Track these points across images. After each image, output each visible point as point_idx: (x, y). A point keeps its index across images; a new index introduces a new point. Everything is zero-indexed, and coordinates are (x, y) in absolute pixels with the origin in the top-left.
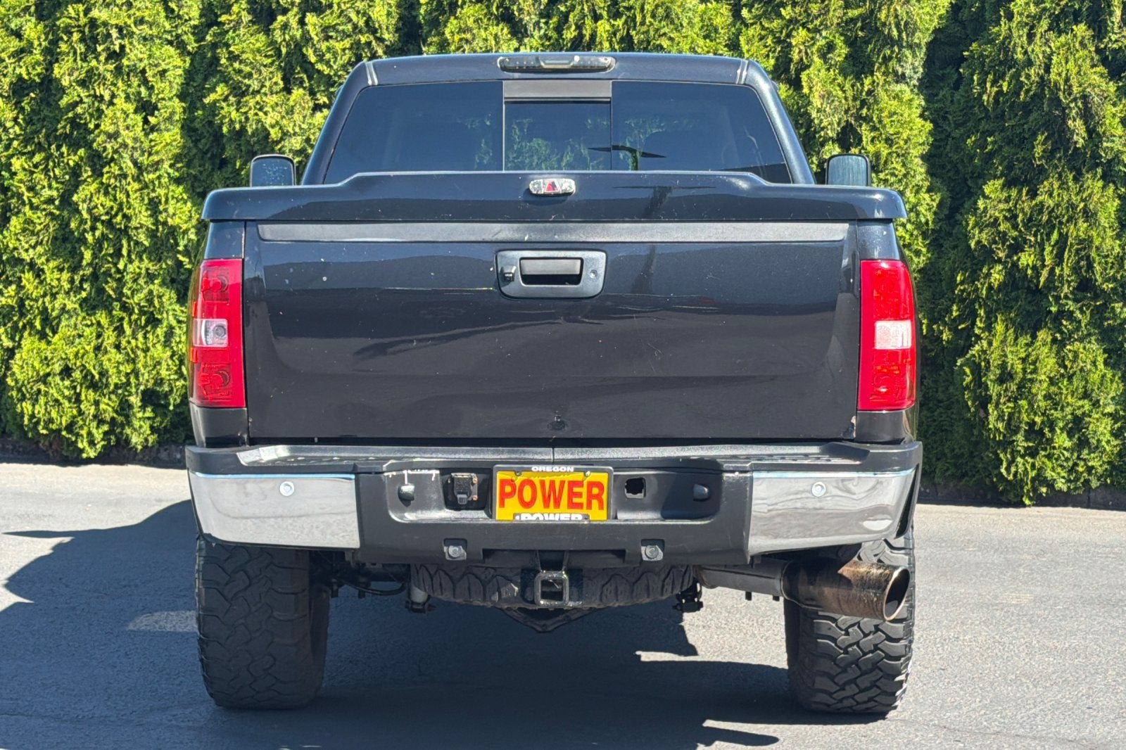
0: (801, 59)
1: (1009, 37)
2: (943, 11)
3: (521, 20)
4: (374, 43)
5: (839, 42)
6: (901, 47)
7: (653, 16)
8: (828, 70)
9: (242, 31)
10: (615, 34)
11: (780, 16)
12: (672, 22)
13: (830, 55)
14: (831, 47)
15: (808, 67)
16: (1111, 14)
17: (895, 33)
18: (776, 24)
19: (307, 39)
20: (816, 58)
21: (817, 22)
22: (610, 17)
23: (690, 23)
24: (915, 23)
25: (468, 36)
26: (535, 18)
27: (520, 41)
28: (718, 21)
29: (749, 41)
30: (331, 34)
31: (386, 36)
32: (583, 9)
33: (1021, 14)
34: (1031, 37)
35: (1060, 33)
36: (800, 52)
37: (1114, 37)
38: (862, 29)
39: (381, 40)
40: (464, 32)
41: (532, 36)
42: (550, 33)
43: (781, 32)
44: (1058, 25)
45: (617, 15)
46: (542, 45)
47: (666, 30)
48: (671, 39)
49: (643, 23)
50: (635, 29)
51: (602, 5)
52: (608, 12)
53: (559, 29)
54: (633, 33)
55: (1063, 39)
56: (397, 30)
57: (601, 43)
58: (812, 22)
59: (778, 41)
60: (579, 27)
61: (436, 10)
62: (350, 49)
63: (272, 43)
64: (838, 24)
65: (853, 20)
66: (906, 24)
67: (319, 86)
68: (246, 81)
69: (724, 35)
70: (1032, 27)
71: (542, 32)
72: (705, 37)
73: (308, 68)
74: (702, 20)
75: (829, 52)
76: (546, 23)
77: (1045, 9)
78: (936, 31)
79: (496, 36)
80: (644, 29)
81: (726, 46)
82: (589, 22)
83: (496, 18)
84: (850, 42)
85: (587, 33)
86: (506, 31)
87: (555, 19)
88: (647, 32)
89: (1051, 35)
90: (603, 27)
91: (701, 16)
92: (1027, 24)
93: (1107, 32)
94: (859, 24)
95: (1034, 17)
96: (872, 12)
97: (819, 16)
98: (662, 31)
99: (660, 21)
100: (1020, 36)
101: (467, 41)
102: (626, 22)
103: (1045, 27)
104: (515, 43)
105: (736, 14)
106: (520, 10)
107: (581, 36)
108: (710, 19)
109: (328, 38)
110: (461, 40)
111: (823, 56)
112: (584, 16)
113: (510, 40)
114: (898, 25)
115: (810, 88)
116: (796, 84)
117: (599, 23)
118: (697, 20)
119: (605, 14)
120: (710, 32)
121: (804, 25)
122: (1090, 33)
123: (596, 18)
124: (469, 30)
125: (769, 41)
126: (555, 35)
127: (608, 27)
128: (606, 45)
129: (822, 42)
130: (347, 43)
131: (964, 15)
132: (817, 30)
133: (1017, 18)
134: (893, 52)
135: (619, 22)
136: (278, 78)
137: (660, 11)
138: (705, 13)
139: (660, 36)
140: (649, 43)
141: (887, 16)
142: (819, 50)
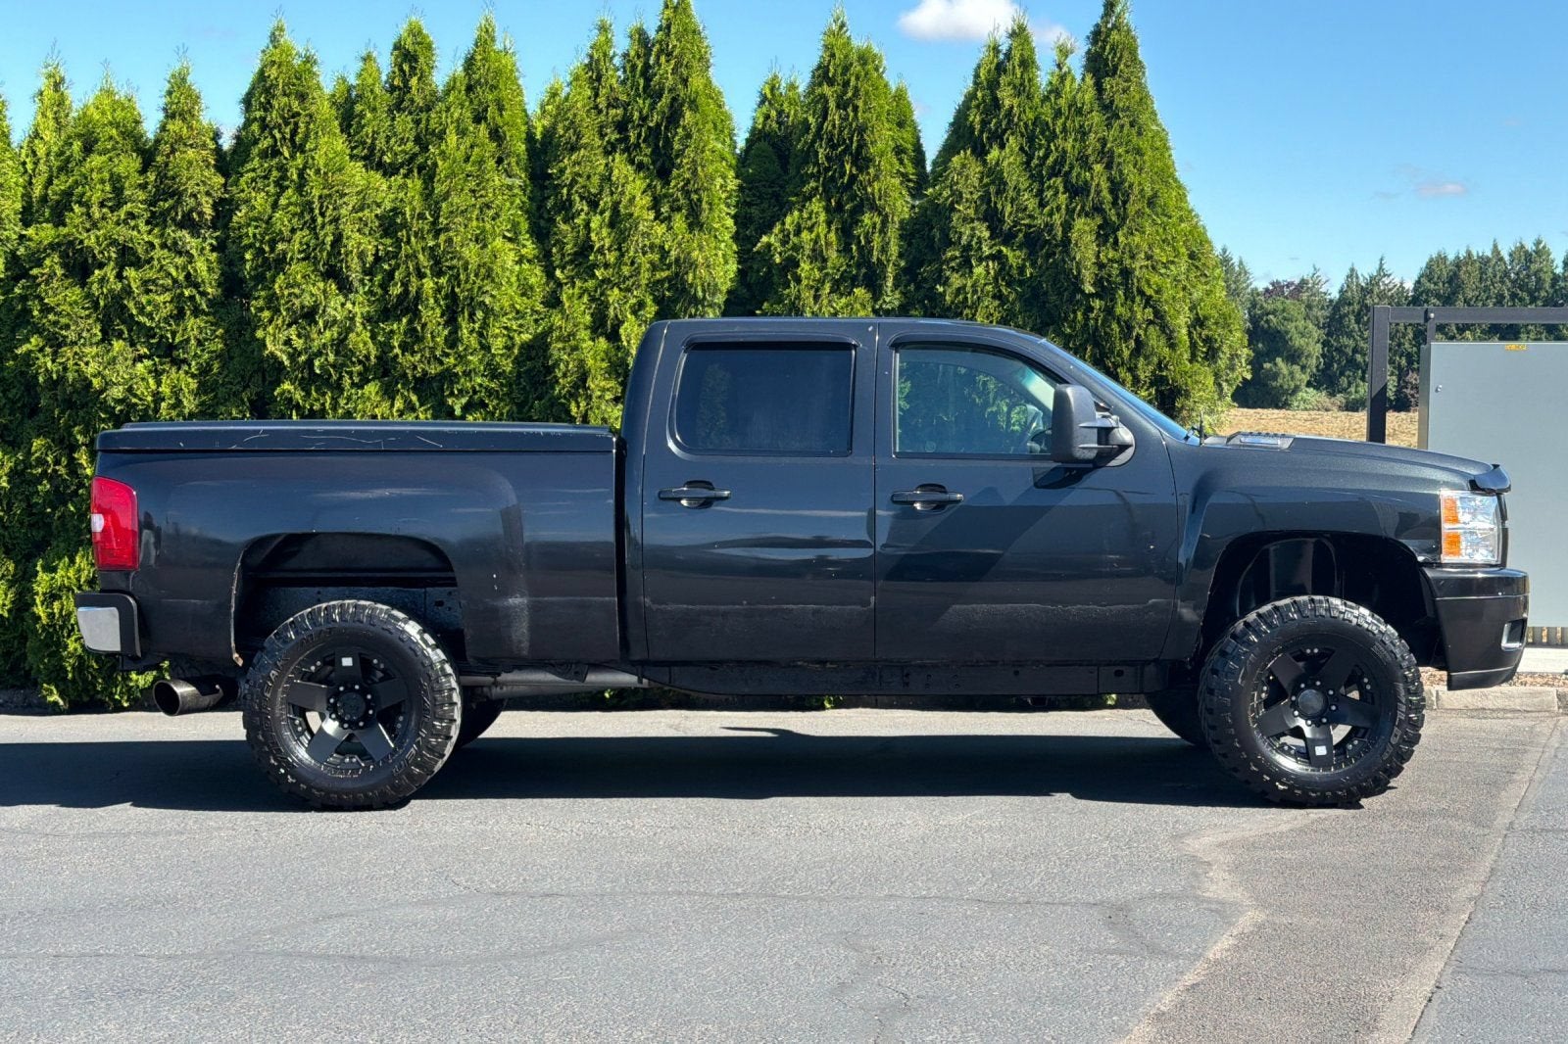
0: (616, 316)
1: (798, 297)
2: (732, 276)
3: (348, 277)
4: (198, 297)
5: (649, 300)
6: (703, 306)
7: (476, 275)
8: (640, 325)
9: (55, 284)
10: (440, 293)
11: (593, 276)
12: (493, 281)
13: (642, 312)
14: (641, 305)
15: (623, 322)
16: (885, 278)
17: (700, 294)
18: (591, 284)
19: (128, 291)
20: (629, 316)
21: (629, 283)
22: (433, 275)
23: (509, 282)
24: (716, 285)
25: (296, 291)
26: (360, 276)
27: (346, 296)
28: (533, 280)
29: (570, 298)
30: (151, 287)
31: (210, 290)
32: (408, 267)
33: (808, 278)
34: (816, 298)
35: (842, 295)
36: (615, 308)
37: (888, 299)
38: (669, 290)
39: (203, 294)
40: (292, 287)
41: (357, 292)
42: (375, 289)
43: (596, 291)
44: (838, 288)
45: (439, 274)
46: (368, 300)
47: (487, 288)
48: (492, 296)
49: (467, 282)
50: (459, 286)
51: (426, 264)
52: (431, 269)
53: (384, 286)
54: (457, 290)
55: (843, 300)
56: (219, 285)
57: (427, 300)
58: (624, 282)
59: (593, 299)
60: (405, 285)
61: (262, 266)
62: (171, 302)
63: (89, 295)
64: (647, 285)
65: (661, 282)
66: (709, 284)
67: (139, 338)
68: (64, 332)
69: (539, 294)
70: (817, 290)
71: (367, 288)
72: (523, 295)
73: (129, 321)
74: (518, 280)
75: (639, 310)
76: (371, 280)
77: (827, 274)
78: (729, 292)
79: (325, 292)
80: (468, 286)
81: (542, 303)
82: (413, 279)
83: (322, 274)
84: (657, 301)
85: (413, 290)
86: (333, 286)
87: (379, 277)
88: (471, 290)
89: (835, 296)
90: (429, 284)
91: (518, 276)
92: (812, 287)
93: (881, 294)
94: (666, 285)
95: (818, 281)
96: (677, 274)
97: (631, 277)
98: (485, 289)
99: (482, 280)
100: (808, 296)
101: (297, 297)
102: (449, 280)
103: (828, 291)
104: (341, 298)
105: (549, 273)
106: (347, 267)
107: (406, 292)
108: (525, 279)
109: (148, 292)
110: (290, 295)
111: (634, 313)
112: (409, 274)
113: (337, 295)
114: (703, 285)
115: (628, 342)
116: (613, 336)
117: (424, 281)
118: (513, 279)
119: (428, 272)
120: (526, 291)
121: (617, 285)
122: (869, 295)
123: (421, 276)
124: (297, 285)
125: (585, 299)
126: (379, 291)
127: (432, 285)
128: (432, 301)
129: (633, 301)
130: (167, 297)
131: (752, 278)
132: (628, 290)
133: (805, 282)
134: (697, 310)
135: (443, 281)
136: (97, 330)
137: (483, 270)
138: (520, 273)
139: (483, 293)
140: (472, 299)
141: (694, 278)
142: (631, 307)
